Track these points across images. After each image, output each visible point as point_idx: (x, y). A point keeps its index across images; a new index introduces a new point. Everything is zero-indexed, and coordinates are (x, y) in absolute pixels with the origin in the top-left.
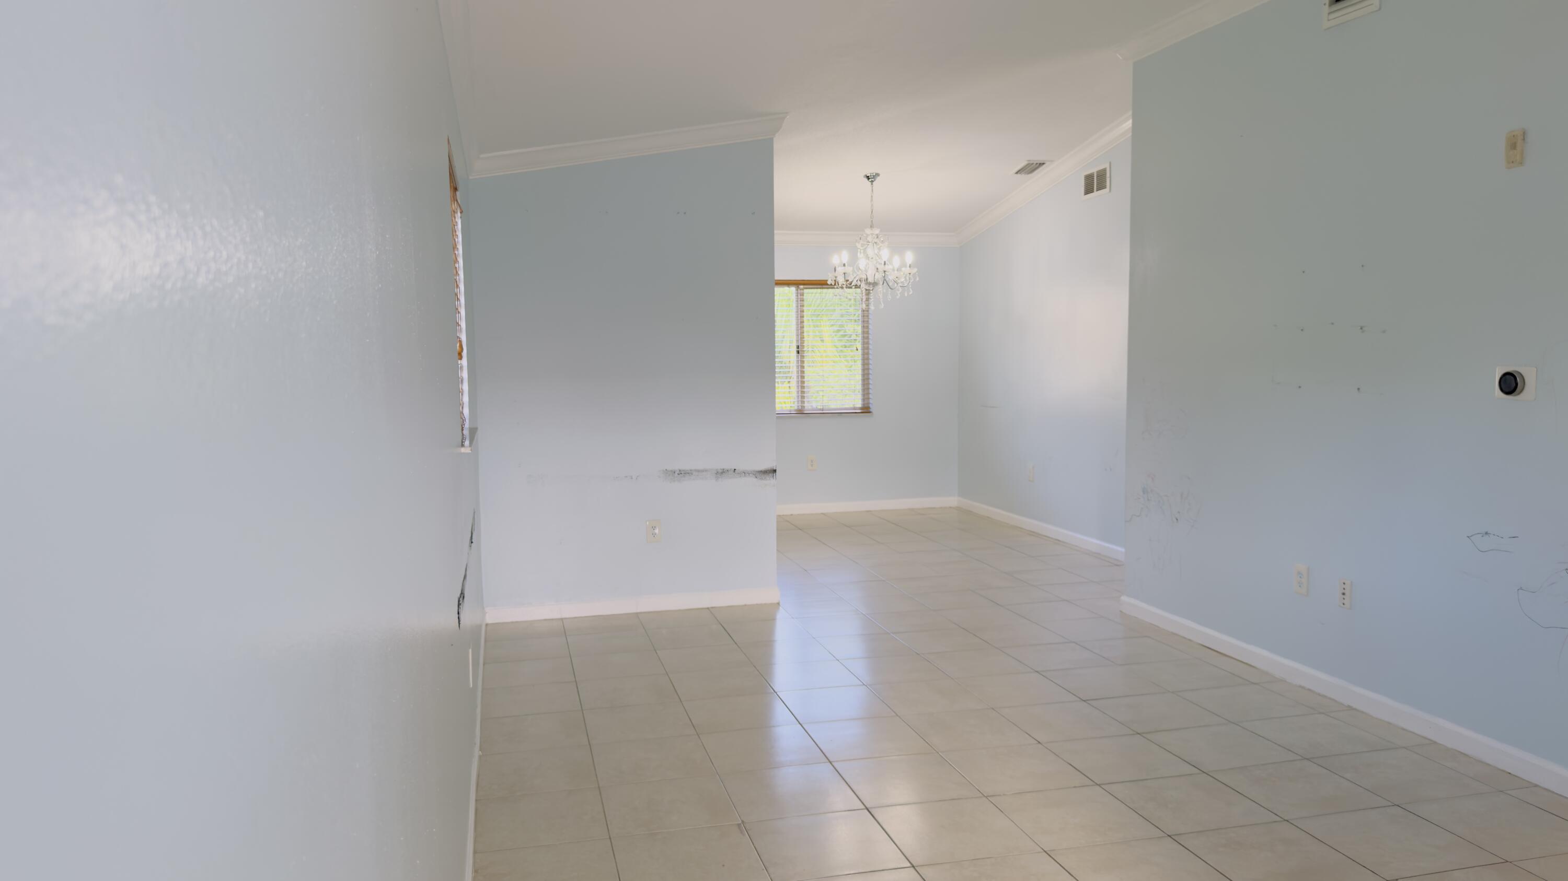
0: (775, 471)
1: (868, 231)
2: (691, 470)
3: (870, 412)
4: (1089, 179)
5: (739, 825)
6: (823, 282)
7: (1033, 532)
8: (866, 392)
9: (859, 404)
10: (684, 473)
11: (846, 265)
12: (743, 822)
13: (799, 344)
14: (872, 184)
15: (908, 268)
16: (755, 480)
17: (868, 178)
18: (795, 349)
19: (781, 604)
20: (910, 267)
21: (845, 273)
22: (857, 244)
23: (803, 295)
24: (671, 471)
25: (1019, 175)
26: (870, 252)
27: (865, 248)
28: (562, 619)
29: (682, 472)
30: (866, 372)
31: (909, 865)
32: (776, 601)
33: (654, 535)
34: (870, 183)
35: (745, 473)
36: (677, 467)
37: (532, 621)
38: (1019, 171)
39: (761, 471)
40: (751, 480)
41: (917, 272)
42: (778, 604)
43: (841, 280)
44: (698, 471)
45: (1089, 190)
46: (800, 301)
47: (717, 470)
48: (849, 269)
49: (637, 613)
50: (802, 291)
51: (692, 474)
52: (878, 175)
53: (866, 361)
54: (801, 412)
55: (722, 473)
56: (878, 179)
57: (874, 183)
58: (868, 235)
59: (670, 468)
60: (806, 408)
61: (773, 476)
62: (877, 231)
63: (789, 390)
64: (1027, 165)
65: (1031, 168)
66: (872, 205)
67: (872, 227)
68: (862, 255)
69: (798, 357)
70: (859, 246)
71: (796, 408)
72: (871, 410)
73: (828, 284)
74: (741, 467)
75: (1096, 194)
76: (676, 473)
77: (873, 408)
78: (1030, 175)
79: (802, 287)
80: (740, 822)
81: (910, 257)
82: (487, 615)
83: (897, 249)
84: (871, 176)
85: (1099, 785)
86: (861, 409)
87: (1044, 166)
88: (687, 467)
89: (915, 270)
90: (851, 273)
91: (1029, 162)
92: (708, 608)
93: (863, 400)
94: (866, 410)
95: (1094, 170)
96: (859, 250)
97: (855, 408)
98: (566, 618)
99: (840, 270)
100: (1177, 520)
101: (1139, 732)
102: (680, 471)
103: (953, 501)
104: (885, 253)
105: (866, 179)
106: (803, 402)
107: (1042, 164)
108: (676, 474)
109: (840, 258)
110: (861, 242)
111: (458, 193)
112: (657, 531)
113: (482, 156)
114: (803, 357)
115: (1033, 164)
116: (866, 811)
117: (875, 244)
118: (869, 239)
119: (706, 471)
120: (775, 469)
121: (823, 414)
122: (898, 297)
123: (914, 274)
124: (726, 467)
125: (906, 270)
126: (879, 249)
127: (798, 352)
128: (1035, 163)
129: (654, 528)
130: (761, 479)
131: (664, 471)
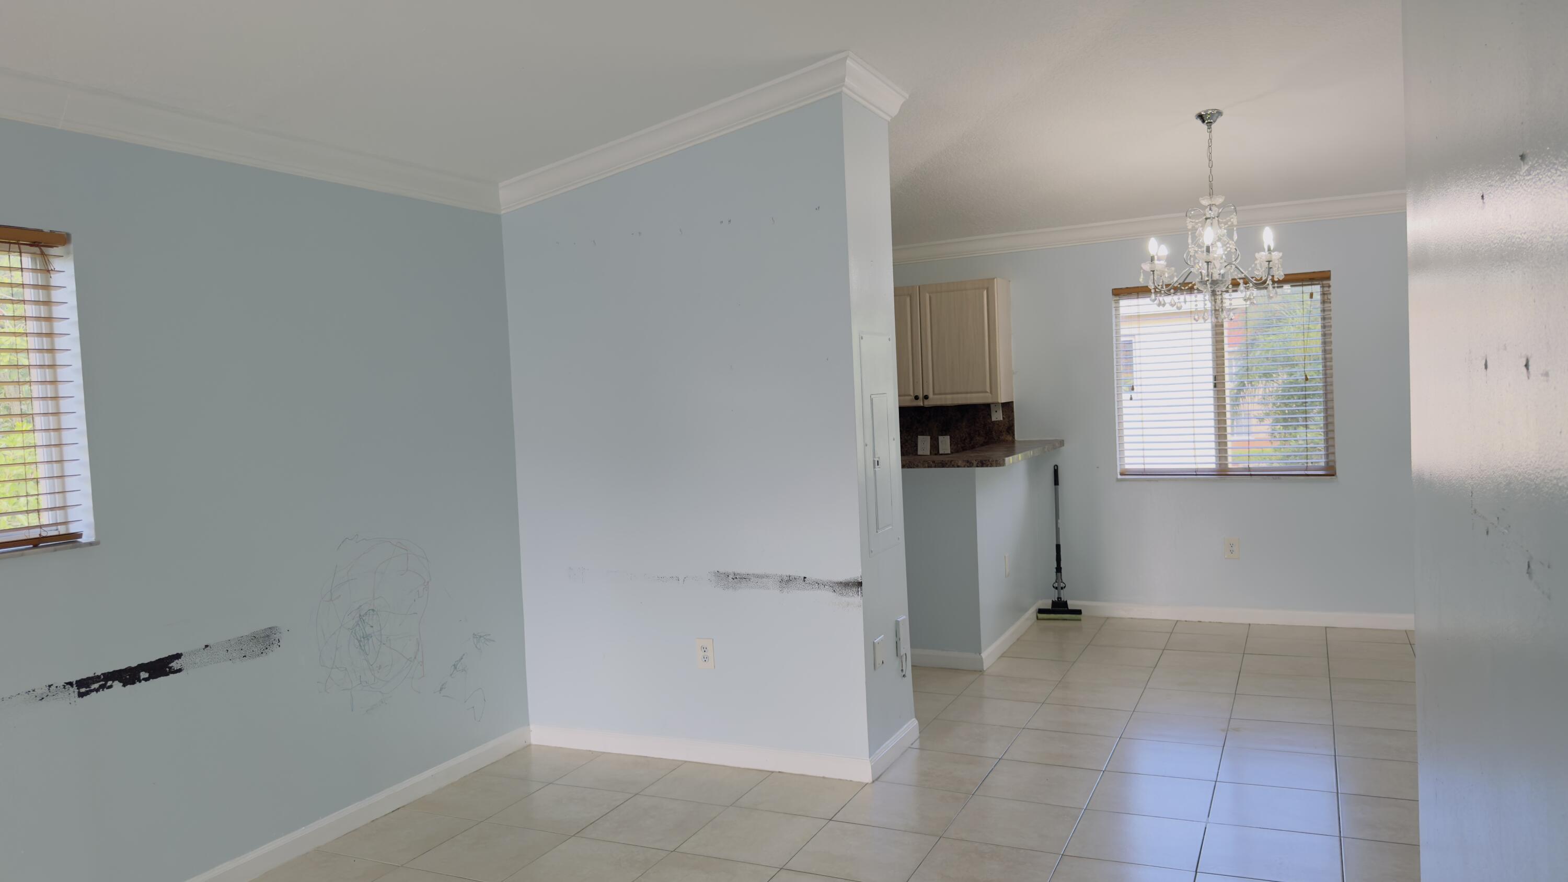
0: (860, 583)
2: (748, 575)
8: (1329, 445)
10: (740, 578)
16: (832, 594)
17: (1201, 117)
24: (724, 574)
29: (737, 577)
30: (1329, 412)
33: (707, 659)
35: (819, 584)
36: (730, 569)
39: (841, 583)
40: (827, 595)
44: (757, 576)
47: (781, 576)
51: (750, 580)
52: (1219, 112)
54: (1222, 472)
55: (787, 581)
57: (1213, 126)
58: (1206, 208)
59: (721, 571)
61: (858, 591)
67: (1210, 194)
74: (812, 575)
76: (731, 577)
84: (1206, 115)
86: (1323, 468)
88: (742, 570)
92: (772, 773)
93: (1327, 456)
94: (1330, 471)
102: (734, 574)
105: (1199, 122)
108: (730, 579)
112: (710, 653)
118: (1209, 213)
120: (860, 580)
121: (1250, 474)
124: (793, 573)
127: (1216, 385)
129: (705, 649)
130: (842, 594)
131: (715, 573)
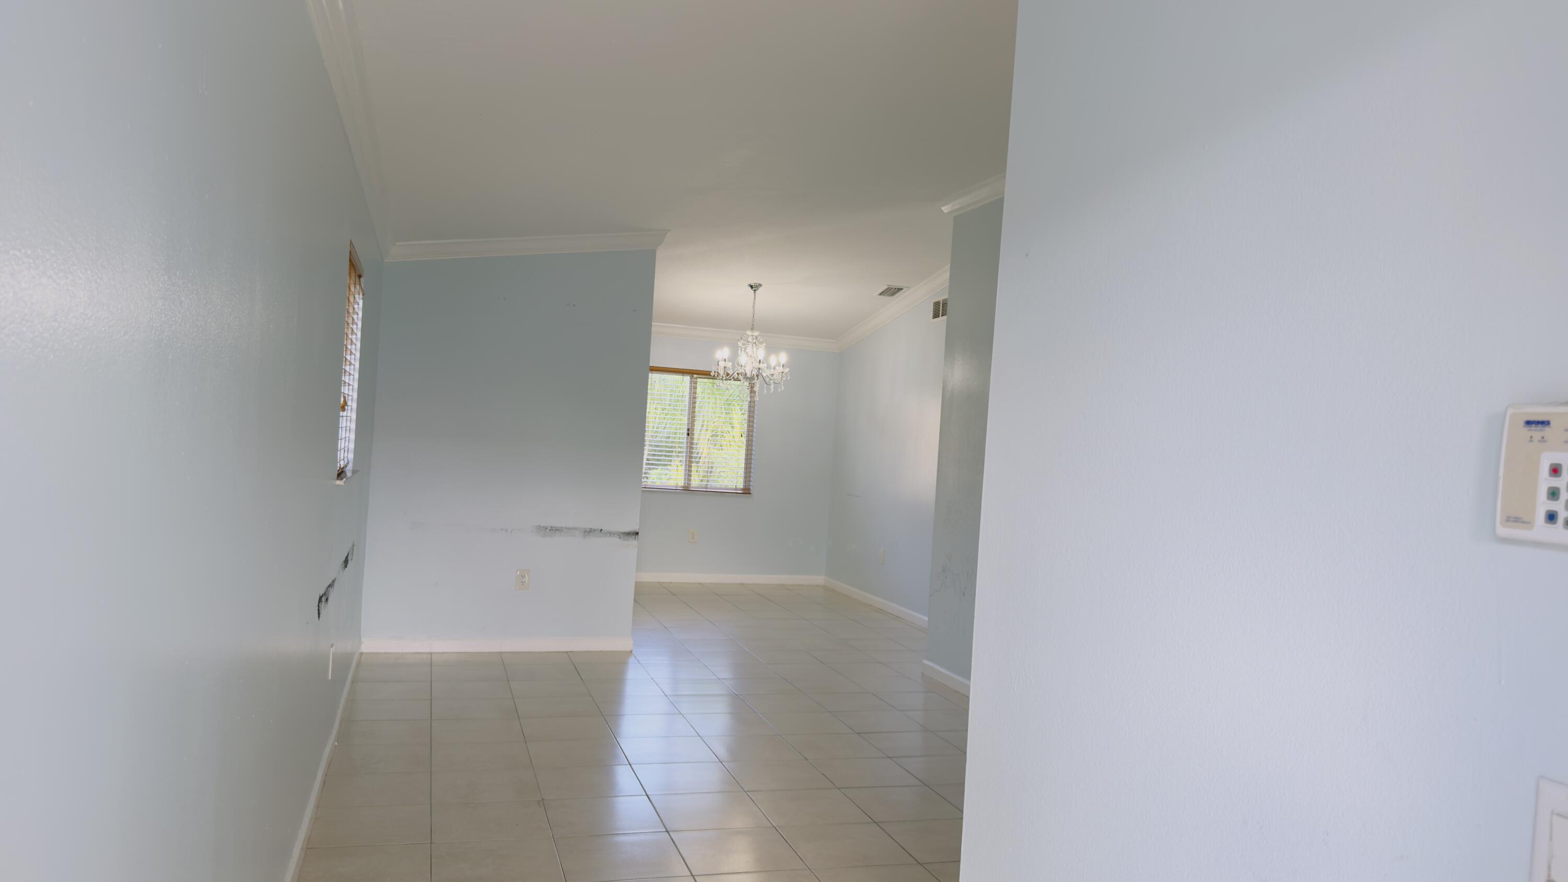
0: (637, 533)
1: (749, 333)
2: (562, 528)
3: (750, 494)
4: (937, 304)
5: (539, 801)
6: (708, 373)
7: (880, 609)
8: (748, 475)
9: (741, 485)
11: (727, 360)
12: (543, 799)
13: (690, 427)
14: (755, 293)
15: (781, 368)
16: (619, 540)
17: (752, 287)
18: (686, 431)
19: (633, 652)
20: (783, 366)
21: (725, 367)
22: (739, 343)
23: (696, 384)
24: (544, 527)
25: (882, 297)
26: (749, 350)
27: (746, 347)
28: (431, 653)
29: (554, 529)
30: (749, 457)
31: (664, 830)
32: (628, 649)
33: (523, 583)
34: (753, 292)
35: (611, 534)
36: (549, 524)
37: (403, 653)
38: (882, 293)
39: (625, 533)
40: (615, 540)
41: (789, 371)
42: (631, 652)
43: (722, 373)
44: (569, 529)
45: (936, 316)
46: (693, 388)
47: (585, 529)
48: (729, 365)
49: (501, 653)
50: (695, 380)
51: (562, 531)
52: (760, 285)
53: (749, 447)
54: (687, 489)
55: (589, 532)
56: (760, 289)
57: (757, 292)
58: (748, 336)
59: (542, 525)
60: (692, 485)
61: (636, 538)
62: (756, 333)
63: (676, 468)
64: (887, 289)
65: (892, 291)
66: (754, 311)
67: (752, 329)
68: (743, 352)
69: (687, 438)
70: (740, 344)
71: (683, 485)
72: (751, 492)
73: (710, 375)
74: (606, 528)
75: (941, 318)
77: (753, 490)
78: (892, 298)
79: (695, 376)
80: (540, 799)
81: (783, 357)
82: (363, 645)
83: (772, 349)
84: (754, 285)
85: (839, 789)
86: (742, 489)
87: (903, 291)
88: (558, 525)
89: (787, 370)
90: (731, 367)
91: (888, 287)
92: (567, 652)
93: (745, 482)
94: (746, 491)
95: (940, 298)
96: (740, 348)
97: (736, 489)
98: (434, 653)
99: (722, 364)
100: (964, 594)
101: (889, 756)
102: (552, 527)
103: (820, 579)
104: (761, 353)
105: (750, 288)
106: (690, 480)
107: (900, 289)
108: (548, 530)
109: (722, 354)
110: (742, 341)
111: (362, 279)
112: (527, 579)
113: (397, 243)
114: (693, 439)
115: (893, 288)
116: (646, 796)
117: (754, 345)
118: (750, 339)
119: (575, 529)
120: (637, 531)
121: (707, 492)
122: (771, 392)
123: (787, 373)
124: (593, 527)
125: (780, 369)
126: (757, 349)
127: (688, 434)
128: (894, 287)
129: (523, 577)
130: (624, 540)
131: (536, 526)
